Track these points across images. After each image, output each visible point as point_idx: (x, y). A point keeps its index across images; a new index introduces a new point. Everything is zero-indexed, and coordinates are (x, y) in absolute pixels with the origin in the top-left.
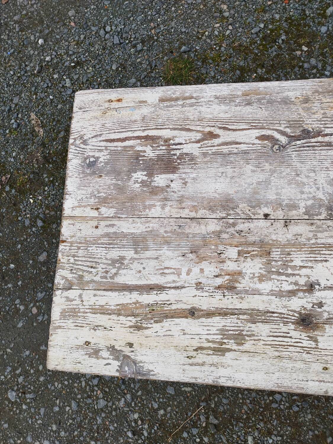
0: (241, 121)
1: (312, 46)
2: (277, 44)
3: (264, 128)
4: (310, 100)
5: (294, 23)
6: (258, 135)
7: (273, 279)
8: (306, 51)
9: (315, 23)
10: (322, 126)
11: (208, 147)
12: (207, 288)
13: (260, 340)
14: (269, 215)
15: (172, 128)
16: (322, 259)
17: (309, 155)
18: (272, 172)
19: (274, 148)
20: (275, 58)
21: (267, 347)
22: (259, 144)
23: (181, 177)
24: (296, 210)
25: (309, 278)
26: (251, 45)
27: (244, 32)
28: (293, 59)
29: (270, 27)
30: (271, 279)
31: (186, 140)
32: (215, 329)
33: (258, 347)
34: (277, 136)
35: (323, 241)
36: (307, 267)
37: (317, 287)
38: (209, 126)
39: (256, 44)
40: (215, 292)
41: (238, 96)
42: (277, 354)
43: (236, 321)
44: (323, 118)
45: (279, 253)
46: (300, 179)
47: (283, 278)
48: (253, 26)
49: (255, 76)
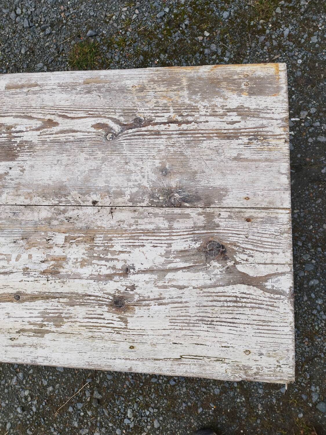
0: (79, 109)
1: (213, 31)
2: (181, 29)
3: (100, 117)
4: (145, 89)
5: (198, 8)
6: (94, 123)
7: (94, 264)
8: (208, 37)
9: (218, 8)
10: (153, 115)
11: (47, 135)
12: (33, 273)
13: (77, 321)
14: (97, 202)
15: (15, 116)
16: (140, 244)
17: (138, 143)
18: (104, 160)
19: (108, 136)
20: (178, 43)
21: (82, 328)
22: (94, 132)
23: (19, 165)
24: (122, 197)
25: (126, 262)
26: (155, 30)
27: (150, 16)
28: (195, 44)
29: (175, 11)
30: (91, 264)
31: (26, 128)
32: (37, 312)
33: (74, 328)
34: (111, 124)
35: (142, 227)
36: (125, 252)
37: (132, 271)
38: (49, 114)
39: (160, 29)
40: (40, 277)
41: (80, 84)
42: (90, 334)
43: (56, 304)
44: (155, 107)
45: (102, 239)
46: (128, 167)
47: (103, 262)
48: (159, 10)
49: (158, 62)
